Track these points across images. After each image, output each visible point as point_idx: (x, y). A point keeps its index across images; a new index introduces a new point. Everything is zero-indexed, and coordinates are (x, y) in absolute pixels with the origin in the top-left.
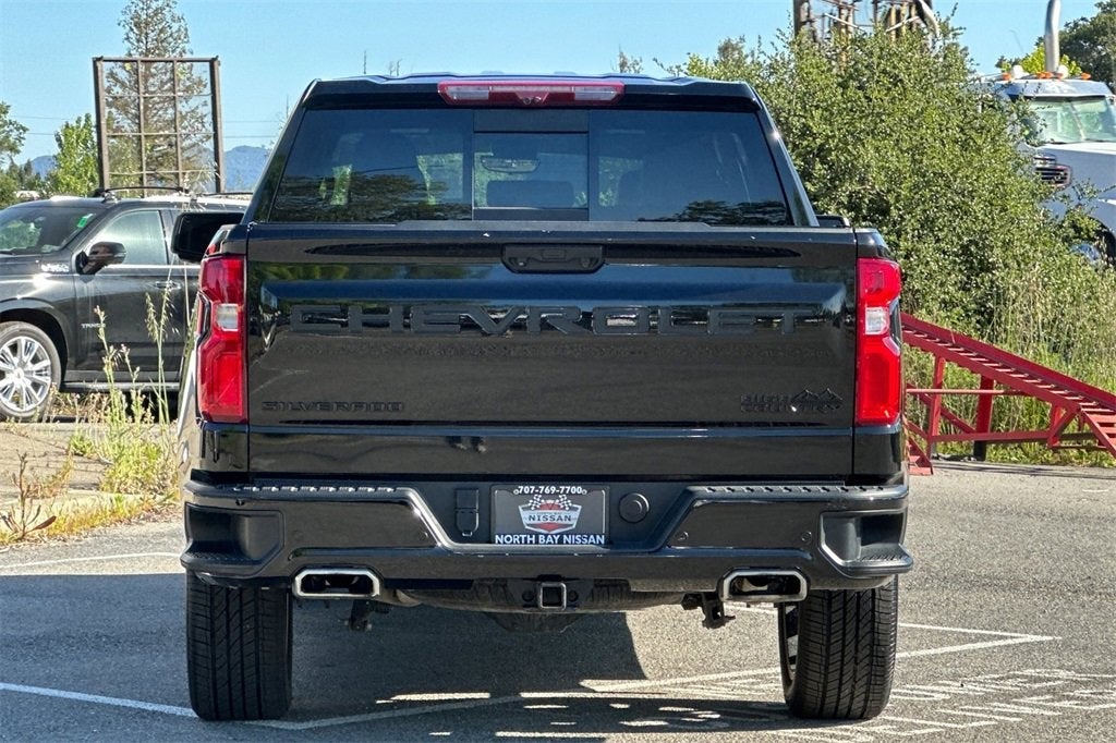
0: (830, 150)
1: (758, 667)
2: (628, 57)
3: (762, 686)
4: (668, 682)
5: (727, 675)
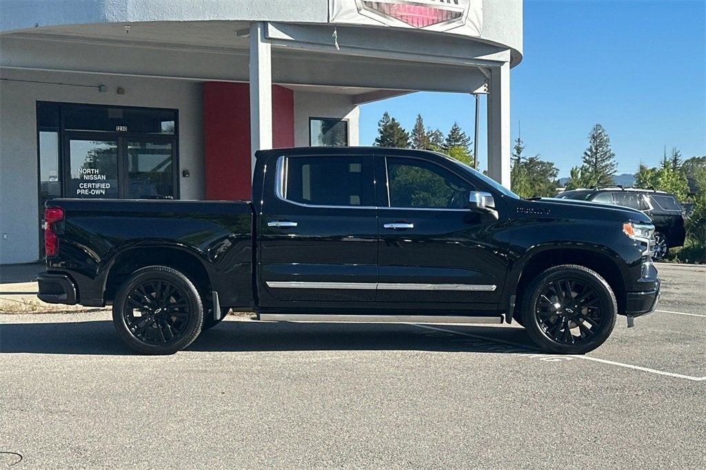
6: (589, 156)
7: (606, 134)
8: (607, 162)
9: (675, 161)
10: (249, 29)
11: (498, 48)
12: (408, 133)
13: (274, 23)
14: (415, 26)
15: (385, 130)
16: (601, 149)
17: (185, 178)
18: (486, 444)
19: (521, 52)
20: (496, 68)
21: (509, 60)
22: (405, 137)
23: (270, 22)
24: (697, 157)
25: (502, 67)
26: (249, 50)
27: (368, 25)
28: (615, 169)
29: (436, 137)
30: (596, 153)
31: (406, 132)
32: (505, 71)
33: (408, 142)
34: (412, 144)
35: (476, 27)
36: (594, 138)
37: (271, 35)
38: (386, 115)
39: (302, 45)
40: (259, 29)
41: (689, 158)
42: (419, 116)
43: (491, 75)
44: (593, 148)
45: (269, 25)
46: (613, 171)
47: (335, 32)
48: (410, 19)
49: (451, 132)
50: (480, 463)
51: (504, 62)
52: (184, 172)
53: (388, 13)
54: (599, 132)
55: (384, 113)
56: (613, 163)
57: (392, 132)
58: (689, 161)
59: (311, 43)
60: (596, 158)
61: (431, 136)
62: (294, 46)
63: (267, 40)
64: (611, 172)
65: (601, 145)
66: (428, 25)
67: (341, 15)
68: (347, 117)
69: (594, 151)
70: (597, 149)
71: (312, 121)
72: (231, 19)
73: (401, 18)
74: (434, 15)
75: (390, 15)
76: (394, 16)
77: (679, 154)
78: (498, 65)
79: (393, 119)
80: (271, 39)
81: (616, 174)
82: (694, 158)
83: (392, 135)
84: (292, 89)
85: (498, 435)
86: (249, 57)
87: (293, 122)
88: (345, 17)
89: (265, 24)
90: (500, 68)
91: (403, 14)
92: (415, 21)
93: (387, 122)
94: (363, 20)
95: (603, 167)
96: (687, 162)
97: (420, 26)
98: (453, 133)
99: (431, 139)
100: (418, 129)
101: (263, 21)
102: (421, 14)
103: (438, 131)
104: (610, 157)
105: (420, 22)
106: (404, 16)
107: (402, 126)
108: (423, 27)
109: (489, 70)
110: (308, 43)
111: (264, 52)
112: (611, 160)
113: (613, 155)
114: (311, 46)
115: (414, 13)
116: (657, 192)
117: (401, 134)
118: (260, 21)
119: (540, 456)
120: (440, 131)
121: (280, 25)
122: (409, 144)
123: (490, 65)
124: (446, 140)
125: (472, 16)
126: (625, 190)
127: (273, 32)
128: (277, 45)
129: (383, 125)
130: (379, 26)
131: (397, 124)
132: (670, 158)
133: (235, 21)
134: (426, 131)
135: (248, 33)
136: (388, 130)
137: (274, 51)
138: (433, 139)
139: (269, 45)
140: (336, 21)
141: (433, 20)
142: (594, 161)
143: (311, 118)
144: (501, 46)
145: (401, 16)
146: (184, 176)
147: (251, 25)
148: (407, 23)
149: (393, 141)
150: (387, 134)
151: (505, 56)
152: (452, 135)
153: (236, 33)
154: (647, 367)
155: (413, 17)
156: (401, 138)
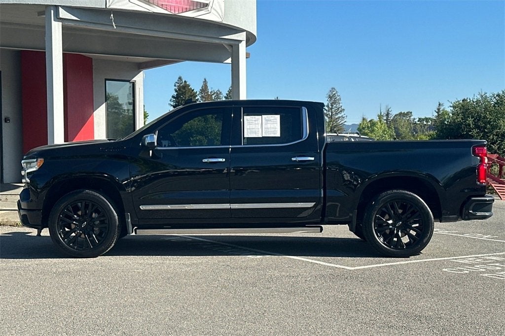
0: (491, 122)
1: (476, 254)
2: (440, 102)
3: (477, 260)
4: (452, 258)
5: (467, 256)
6: (327, 111)
7: (338, 94)
8: (340, 115)
9: (388, 115)
10: (44, 11)
11: (236, 30)
12: (196, 92)
13: (63, 7)
14: (173, 12)
15: (179, 90)
16: (335, 105)
17: (6, 123)
18: (185, 318)
19: (255, 34)
20: (235, 45)
21: (245, 40)
22: (194, 95)
23: (60, 6)
24: (403, 112)
25: (240, 45)
26: (45, 26)
27: (137, 11)
28: (345, 120)
29: (218, 95)
30: (332, 109)
31: (195, 91)
32: (242, 47)
33: (197, 98)
34: (199, 99)
35: (219, 15)
36: (330, 97)
37: (61, 16)
38: (180, 78)
39: (87, 25)
40: (52, 11)
41: (398, 113)
42: (205, 79)
43: (232, 50)
44: (330, 104)
45: (60, 8)
46: (344, 121)
47: (112, 15)
48: (168, 7)
49: (228, 91)
50: (176, 331)
51: (241, 41)
52: (5, 119)
53: (152, 2)
54: (334, 93)
55: (178, 77)
56: (344, 116)
57: (184, 91)
58: (398, 115)
59: (93, 23)
60: (332, 112)
61: (213, 94)
62: (80, 25)
63: (59, 20)
64: (342, 122)
65: (335, 102)
66: (183, 12)
67: (116, 3)
68: (134, 79)
69: (330, 107)
70: (332, 106)
71: (107, 81)
72: (30, 3)
73: (162, 6)
74: (187, 5)
75: (153, 4)
76: (157, 4)
77: (390, 110)
78: (237, 43)
79: (185, 81)
80: (61, 19)
81: (345, 123)
82: (401, 112)
83: (184, 93)
84: (91, 57)
85: (196, 311)
86: (45, 31)
87: (93, 82)
88: (117, 4)
89: (56, 7)
90: (239, 45)
91: (163, 3)
92: (173, 8)
93: (181, 84)
94: (132, 7)
95: (337, 119)
96: (396, 115)
97: (176, 13)
98: (229, 92)
99: (213, 96)
100: (204, 89)
101: (55, 5)
102: (177, 3)
103: (219, 91)
104: (341, 111)
105: (177, 10)
106: (164, 5)
107: (192, 87)
108: (179, 13)
109: (231, 46)
110: (91, 23)
111: (57, 29)
112: (342, 114)
113: (344, 110)
114: (94, 25)
115: (171, 3)
116: (362, 136)
117: (191, 93)
118: (53, 5)
119: (221, 325)
120: (221, 91)
121: (68, 9)
122: (197, 100)
123: (232, 43)
124: (225, 97)
125: (216, 6)
126: (339, 135)
127: (63, 14)
128: (66, 23)
129: (178, 86)
130: (145, 12)
131: (188, 85)
132: (384, 112)
133: (33, 4)
134: (210, 91)
135: (44, 14)
136: (182, 89)
137: (63, 28)
138: (215, 96)
139: (60, 23)
140: (112, 7)
141: (186, 8)
142: (330, 114)
143: (106, 80)
144: (239, 29)
145: (162, 5)
146: (6, 122)
147: (46, 8)
148: (166, 10)
149: (185, 98)
150: (181, 92)
151: (242, 36)
152: (229, 94)
153: (37, 13)
154: (320, 261)
155: (171, 6)
156: (191, 96)
